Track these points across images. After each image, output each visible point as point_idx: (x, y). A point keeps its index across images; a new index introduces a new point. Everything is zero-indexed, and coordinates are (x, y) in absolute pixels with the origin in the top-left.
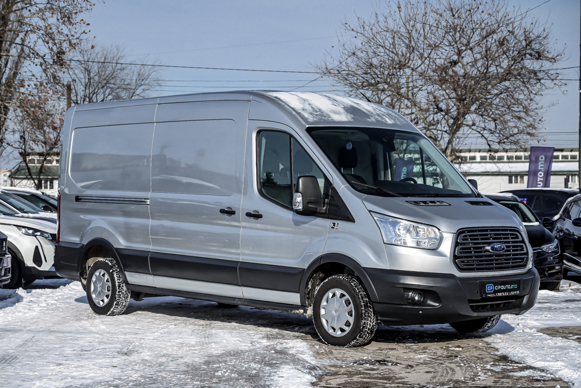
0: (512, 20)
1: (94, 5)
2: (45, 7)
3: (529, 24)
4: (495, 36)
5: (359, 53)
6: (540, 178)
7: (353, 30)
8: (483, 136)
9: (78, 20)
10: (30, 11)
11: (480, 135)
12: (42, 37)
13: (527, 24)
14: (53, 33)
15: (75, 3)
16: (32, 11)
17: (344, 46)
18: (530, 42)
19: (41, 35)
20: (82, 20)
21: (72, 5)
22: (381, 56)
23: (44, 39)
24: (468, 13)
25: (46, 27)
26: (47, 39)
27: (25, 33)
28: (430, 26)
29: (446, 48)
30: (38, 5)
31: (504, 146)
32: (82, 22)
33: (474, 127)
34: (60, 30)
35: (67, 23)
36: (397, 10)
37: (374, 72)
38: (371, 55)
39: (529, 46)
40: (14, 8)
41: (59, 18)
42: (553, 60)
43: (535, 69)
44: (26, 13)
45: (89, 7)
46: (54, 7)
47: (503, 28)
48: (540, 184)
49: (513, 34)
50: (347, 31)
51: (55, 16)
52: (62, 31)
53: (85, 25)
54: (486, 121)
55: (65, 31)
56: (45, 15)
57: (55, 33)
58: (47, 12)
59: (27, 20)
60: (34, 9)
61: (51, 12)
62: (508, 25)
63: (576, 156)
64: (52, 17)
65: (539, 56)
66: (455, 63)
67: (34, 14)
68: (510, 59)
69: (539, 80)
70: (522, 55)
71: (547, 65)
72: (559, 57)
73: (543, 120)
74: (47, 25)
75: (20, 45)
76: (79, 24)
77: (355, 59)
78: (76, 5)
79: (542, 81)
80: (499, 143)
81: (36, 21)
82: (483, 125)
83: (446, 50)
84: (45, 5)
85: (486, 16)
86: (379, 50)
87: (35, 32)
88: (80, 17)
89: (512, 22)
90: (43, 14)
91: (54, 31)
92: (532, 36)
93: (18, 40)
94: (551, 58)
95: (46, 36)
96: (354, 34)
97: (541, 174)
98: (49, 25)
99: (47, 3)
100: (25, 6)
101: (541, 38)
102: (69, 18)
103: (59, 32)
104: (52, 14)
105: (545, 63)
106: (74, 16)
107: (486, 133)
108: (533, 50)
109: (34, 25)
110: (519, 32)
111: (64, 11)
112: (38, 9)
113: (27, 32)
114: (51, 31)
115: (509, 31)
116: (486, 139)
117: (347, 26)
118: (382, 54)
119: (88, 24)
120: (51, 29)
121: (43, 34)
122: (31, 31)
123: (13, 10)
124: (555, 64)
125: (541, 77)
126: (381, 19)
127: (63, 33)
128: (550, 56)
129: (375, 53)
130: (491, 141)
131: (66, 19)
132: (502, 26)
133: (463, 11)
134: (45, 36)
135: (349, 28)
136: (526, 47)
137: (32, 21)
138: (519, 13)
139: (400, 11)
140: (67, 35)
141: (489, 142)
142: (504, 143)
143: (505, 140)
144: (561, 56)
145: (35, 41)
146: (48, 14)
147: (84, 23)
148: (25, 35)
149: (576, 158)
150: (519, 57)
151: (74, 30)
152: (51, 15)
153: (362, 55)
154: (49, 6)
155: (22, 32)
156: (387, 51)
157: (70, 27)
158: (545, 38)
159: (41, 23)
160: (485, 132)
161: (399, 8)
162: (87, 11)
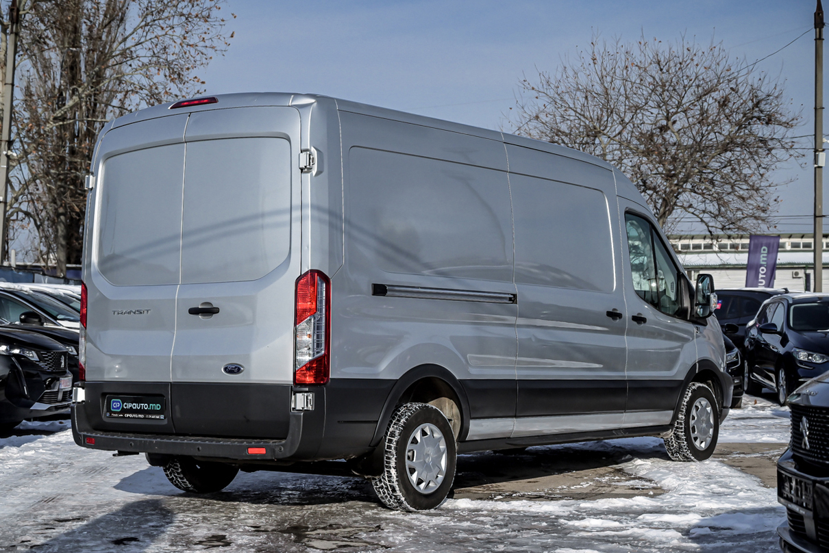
0: (736, 74)
1: (211, 58)
2: (150, 61)
3: (756, 80)
4: (714, 94)
5: (543, 117)
6: (762, 274)
7: (533, 89)
8: (702, 221)
9: (191, 77)
10: (130, 65)
11: (700, 220)
12: (146, 98)
13: (753, 79)
14: (160, 93)
15: (187, 56)
16: (133, 66)
17: (523, 108)
18: (758, 103)
19: (144, 95)
20: (196, 77)
21: (183, 58)
22: (571, 121)
23: (148, 101)
24: (679, 66)
25: (151, 87)
26: (152, 101)
27: (124, 93)
28: (633, 83)
29: (653, 110)
30: (141, 59)
31: (729, 232)
32: (196, 80)
33: (691, 210)
34: (167, 89)
35: (177, 81)
36: (591, 62)
37: (562, 140)
38: (559, 119)
39: (757, 107)
40: (111, 62)
41: (167, 74)
42: (787, 125)
43: (766, 137)
44: (126, 68)
45: (204, 61)
46: (161, 60)
47: (724, 84)
48: (762, 282)
49: (737, 92)
50: (526, 90)
51: (162, 73)
52: (170, 91)
53: (199, 83)
54: (707, 201)
55: (175, 90)
56: (150, 71)
57: (162, 94)
58: (153, 68)
59: (127, 78)
60: (135, 63)
61: (157, 68)
62: (730, 81)
63: (810, 243)
64: (159, 74)
65: (770, 120)
66: (663, 129)
67: (136, 70)
68: (734, 124)
69: (770, 150)
70: (748, 118)
71: (780, 131)
72: (795, 122)
73: (779, 200)
74: (152, 83)
75: (119, 108)
76: (191, 82)
77: (540, 125)
78: (188, 58)
79: (773, 152)
80: (722, 229)
81: (139, 78)
82: (702, 207)
83: (652, 113)
84: (150, 58)
85: (703, 70)
86: (568, 113)
87: (137, 92)
88: (193, 73)
89: (734, 78)
90: (148, 69)
91: (160, 91)
92: (761, 95)
93: (115, 102)
94: (785, 123)
95: (151, 98)
96: (535, 93)
97: (763, 270)
98: (155, 84)
99: (153, 56)
100: (124, 60)
101: (771, 98)
102: (179, 75)
103: (166, 92)
104: (159, 70)
105: (779, 129)
106: (185, 73)
107: (706, 218)
108: (762, 111)
109: (136, 83)
110: (744, 90)
111: (172, 66)
112: (140, 64)
113: (127, 92)
114: (156, 91)
115: (732, 89)
116: (706, 224)
117: (526, 83)
118: (572, 118)
119: (203, 83)
120: (156, 88)
121: (147, 95)
122: (132, 91)
123: (110, 65)
124: (791, 130)
125: (772, 146)
126: (571, 73)
127: (171, 93)
128: (784, 120)
129: (562, 116)
130: (712, 227)
131: (176, 76)
132: (723, 82)
133: (672, 64)
134: (149, 98)
135: (528, 86)
136: (753, 109)
137: (135, 80)
138: (744, 65)
139: (595, 63)
140: (176, 96)
141: (710, 228)
142: (729, 229)
143: (731, 226)
144: (797, 120)
145: (137, 105)
146: (153, 70)
147: (198, 81)
148: (125, 95)
149: (810, 247)
150: (745, 121)
151: (185, 89)
152: (157, 71)
153: (548, 119)
154: (155, 59)
155: (121, 92)
156: (577, 115)
157: (180, 86)
158: (777, 97)
159: (145, 81)
160: (706, 215)
161: (594, 59)
162: (202, 66)
